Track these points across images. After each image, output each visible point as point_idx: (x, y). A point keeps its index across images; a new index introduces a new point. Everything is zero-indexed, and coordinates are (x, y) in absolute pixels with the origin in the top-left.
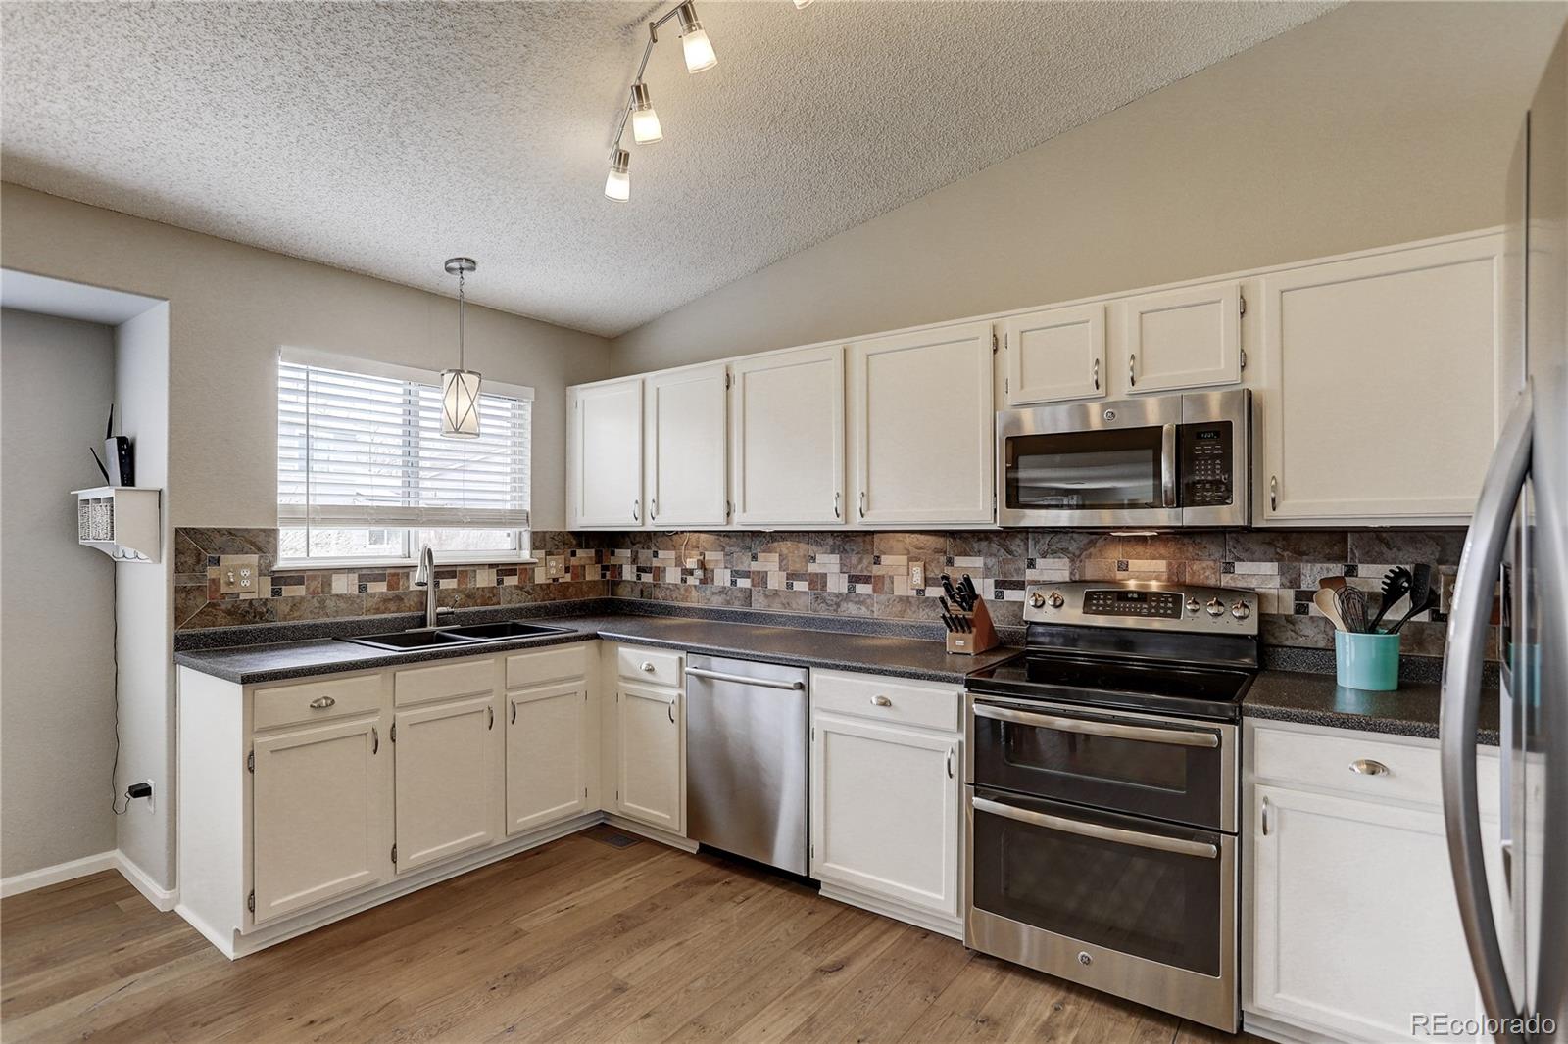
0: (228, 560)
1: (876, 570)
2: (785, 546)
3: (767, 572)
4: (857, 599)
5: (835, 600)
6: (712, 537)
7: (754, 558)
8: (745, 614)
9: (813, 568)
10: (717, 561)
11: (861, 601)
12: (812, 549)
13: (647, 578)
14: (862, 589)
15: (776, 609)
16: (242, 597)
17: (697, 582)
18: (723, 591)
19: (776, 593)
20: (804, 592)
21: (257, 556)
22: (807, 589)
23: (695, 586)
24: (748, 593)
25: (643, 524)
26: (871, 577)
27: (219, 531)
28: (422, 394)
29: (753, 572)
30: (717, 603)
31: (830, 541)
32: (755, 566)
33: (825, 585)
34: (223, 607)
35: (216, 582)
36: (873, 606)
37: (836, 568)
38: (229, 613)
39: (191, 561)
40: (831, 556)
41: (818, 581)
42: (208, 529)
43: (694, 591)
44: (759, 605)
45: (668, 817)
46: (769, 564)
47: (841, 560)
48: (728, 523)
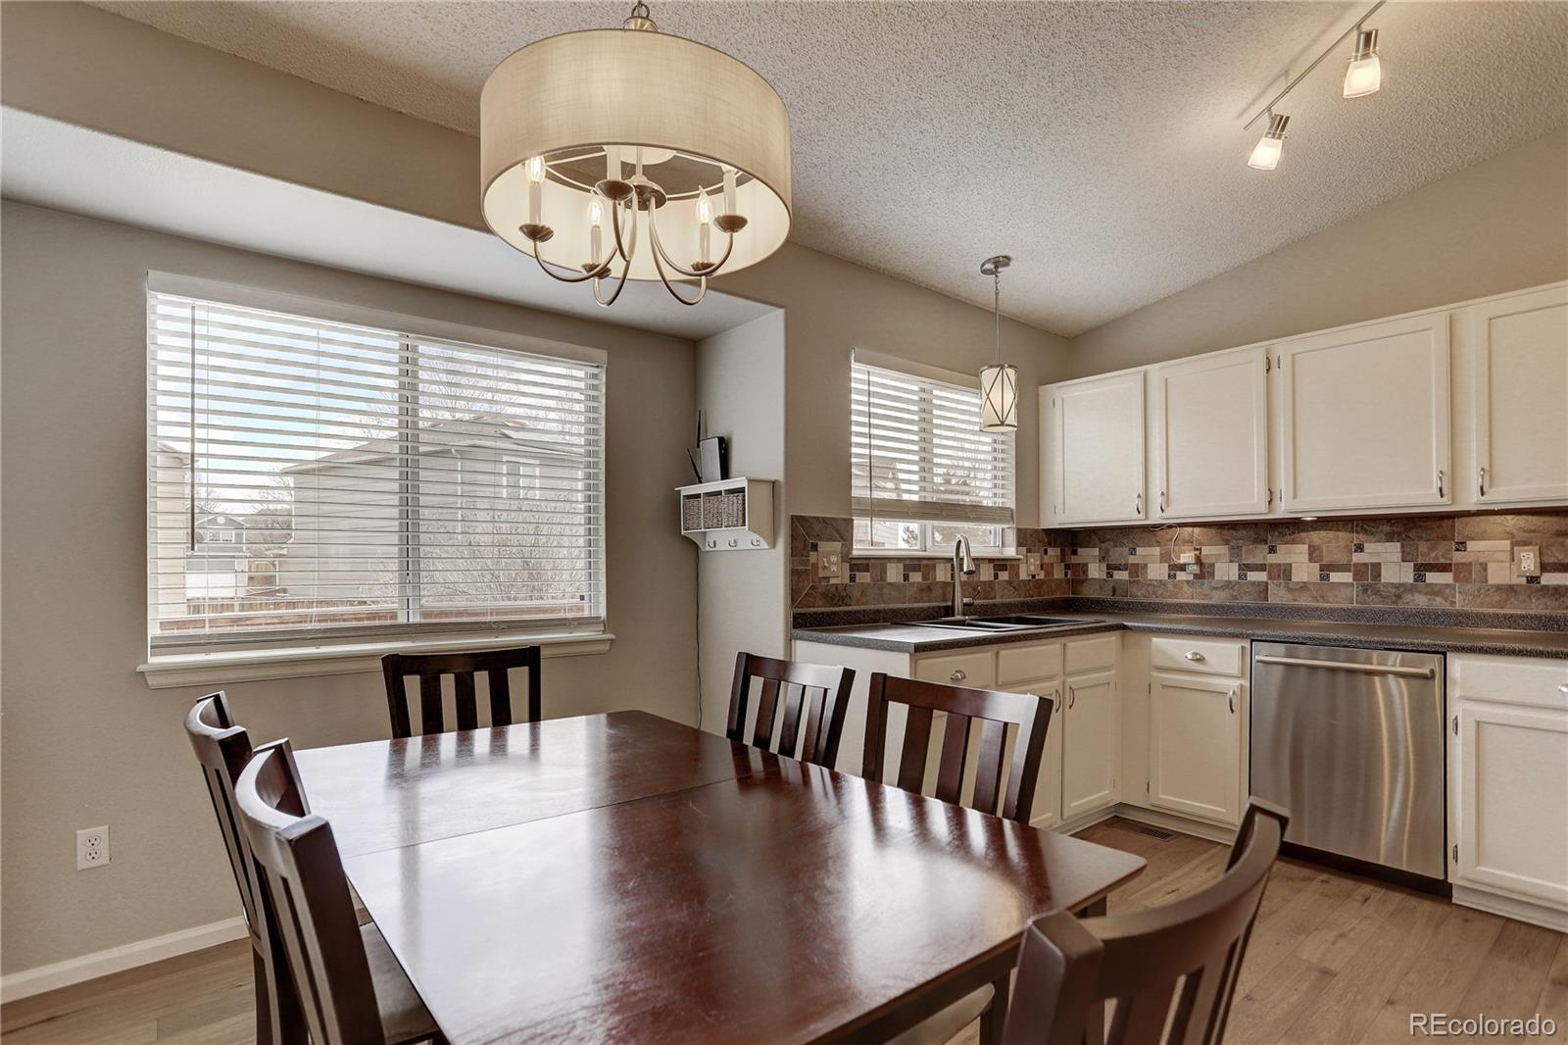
0: (823, 546)
1: (1458, 557)
2: (1317, 537)
3: (1290, 565)
4: (1429, 590)
5: (1393, 591)
6: (1212, 532)
7: (1272, 550)
8: (1260, 610)
9: (1357, 558)
10: (1220, 555)
11: (1434, 591)
12: (1357, 538)
13: (1122, 576)
14: (1432, 578)
15: (1304, 601)
16: (833, 581)
17: (1191, 578)
18: (1228, 585)
19: (1304, 587)
20: (1347, 584)
21: (840, 544)
22: (1351, 580)
23: (1188, 582)
24: (1263, 587)
25: (1147, 518)
26: (1451, 564)
27: (817, 518)
28: (935, 392)
29: (1270, 565)
30: (1218, 598)
31: (1387, 528)
32: (1271, 559)
33: (1377, 575)
34: (820, 590)
35: (815, 566)
36: (1454, 596)
37: (1398, 557)
38: (824, 595)
39: (800, 546)
40: (1387, 544)
41: (1368, 574)
42: (810, 517)
43: (1186, 588)
44: (1278, 596)
45: (1224, 810)
46: (1297, 557)
47: (1402, 547)
48: (1270, 512)
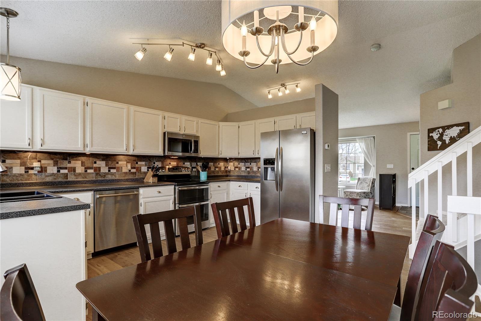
1: (117, 165)
2: (83, 159)
3: (75, 167)
4: (111, 174)
5: (104, 174)
6: (46, 155)
7: (70, 162)
8: (66, 182)
9: (95, 165)
10: (49, 164)
11: (113, 174)
12: (95, 160)
14: (112, 171)
15: (80, 179)
17: (36, 172)
18: (53, 174)
19: (80, 174)
20: (92, 173)
22: (93, 172)
23: (35, 174)
24: (66, 175)
26: (115, 167)
29: (69, 167)
30: (48, 179)
31: (102, 157)
32: (69, 165)
33: (100, 170)
36: (116, 175)
37: (104, 165)
40: (102, 162)
41: (97, 170)
43: (34, 176)
44: (71, 178)
46: (77, 165)
47: (106, 162)
